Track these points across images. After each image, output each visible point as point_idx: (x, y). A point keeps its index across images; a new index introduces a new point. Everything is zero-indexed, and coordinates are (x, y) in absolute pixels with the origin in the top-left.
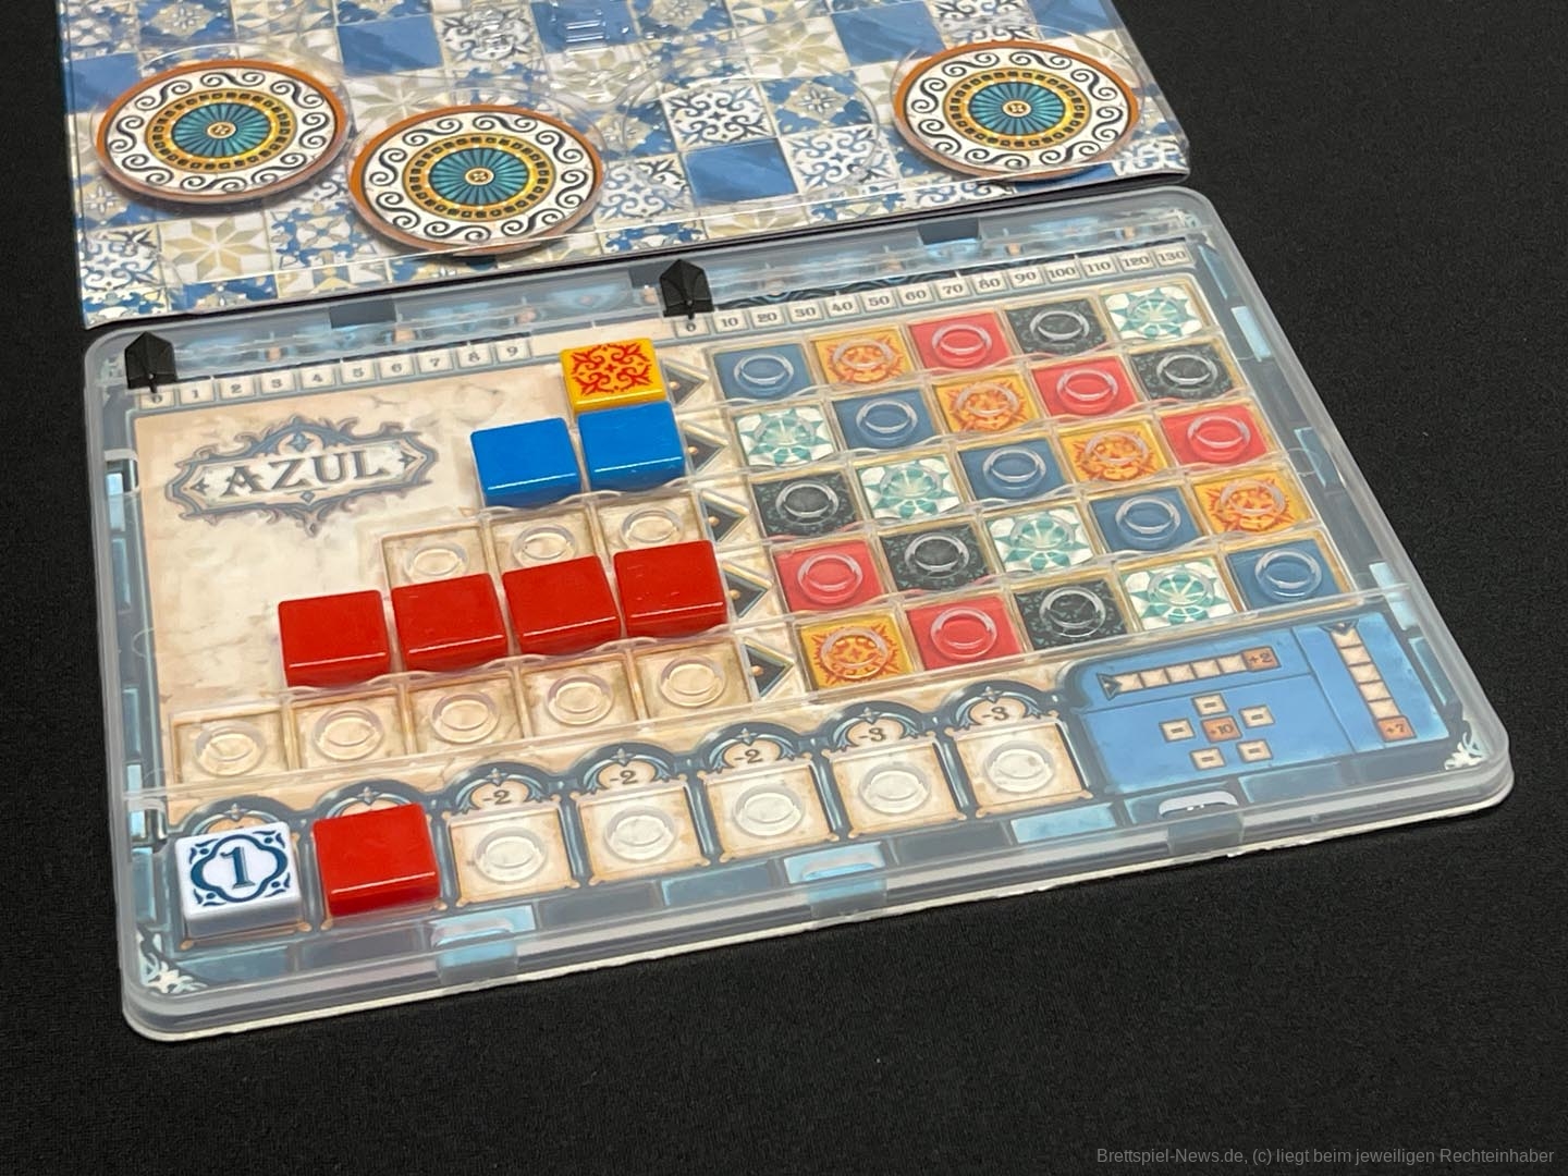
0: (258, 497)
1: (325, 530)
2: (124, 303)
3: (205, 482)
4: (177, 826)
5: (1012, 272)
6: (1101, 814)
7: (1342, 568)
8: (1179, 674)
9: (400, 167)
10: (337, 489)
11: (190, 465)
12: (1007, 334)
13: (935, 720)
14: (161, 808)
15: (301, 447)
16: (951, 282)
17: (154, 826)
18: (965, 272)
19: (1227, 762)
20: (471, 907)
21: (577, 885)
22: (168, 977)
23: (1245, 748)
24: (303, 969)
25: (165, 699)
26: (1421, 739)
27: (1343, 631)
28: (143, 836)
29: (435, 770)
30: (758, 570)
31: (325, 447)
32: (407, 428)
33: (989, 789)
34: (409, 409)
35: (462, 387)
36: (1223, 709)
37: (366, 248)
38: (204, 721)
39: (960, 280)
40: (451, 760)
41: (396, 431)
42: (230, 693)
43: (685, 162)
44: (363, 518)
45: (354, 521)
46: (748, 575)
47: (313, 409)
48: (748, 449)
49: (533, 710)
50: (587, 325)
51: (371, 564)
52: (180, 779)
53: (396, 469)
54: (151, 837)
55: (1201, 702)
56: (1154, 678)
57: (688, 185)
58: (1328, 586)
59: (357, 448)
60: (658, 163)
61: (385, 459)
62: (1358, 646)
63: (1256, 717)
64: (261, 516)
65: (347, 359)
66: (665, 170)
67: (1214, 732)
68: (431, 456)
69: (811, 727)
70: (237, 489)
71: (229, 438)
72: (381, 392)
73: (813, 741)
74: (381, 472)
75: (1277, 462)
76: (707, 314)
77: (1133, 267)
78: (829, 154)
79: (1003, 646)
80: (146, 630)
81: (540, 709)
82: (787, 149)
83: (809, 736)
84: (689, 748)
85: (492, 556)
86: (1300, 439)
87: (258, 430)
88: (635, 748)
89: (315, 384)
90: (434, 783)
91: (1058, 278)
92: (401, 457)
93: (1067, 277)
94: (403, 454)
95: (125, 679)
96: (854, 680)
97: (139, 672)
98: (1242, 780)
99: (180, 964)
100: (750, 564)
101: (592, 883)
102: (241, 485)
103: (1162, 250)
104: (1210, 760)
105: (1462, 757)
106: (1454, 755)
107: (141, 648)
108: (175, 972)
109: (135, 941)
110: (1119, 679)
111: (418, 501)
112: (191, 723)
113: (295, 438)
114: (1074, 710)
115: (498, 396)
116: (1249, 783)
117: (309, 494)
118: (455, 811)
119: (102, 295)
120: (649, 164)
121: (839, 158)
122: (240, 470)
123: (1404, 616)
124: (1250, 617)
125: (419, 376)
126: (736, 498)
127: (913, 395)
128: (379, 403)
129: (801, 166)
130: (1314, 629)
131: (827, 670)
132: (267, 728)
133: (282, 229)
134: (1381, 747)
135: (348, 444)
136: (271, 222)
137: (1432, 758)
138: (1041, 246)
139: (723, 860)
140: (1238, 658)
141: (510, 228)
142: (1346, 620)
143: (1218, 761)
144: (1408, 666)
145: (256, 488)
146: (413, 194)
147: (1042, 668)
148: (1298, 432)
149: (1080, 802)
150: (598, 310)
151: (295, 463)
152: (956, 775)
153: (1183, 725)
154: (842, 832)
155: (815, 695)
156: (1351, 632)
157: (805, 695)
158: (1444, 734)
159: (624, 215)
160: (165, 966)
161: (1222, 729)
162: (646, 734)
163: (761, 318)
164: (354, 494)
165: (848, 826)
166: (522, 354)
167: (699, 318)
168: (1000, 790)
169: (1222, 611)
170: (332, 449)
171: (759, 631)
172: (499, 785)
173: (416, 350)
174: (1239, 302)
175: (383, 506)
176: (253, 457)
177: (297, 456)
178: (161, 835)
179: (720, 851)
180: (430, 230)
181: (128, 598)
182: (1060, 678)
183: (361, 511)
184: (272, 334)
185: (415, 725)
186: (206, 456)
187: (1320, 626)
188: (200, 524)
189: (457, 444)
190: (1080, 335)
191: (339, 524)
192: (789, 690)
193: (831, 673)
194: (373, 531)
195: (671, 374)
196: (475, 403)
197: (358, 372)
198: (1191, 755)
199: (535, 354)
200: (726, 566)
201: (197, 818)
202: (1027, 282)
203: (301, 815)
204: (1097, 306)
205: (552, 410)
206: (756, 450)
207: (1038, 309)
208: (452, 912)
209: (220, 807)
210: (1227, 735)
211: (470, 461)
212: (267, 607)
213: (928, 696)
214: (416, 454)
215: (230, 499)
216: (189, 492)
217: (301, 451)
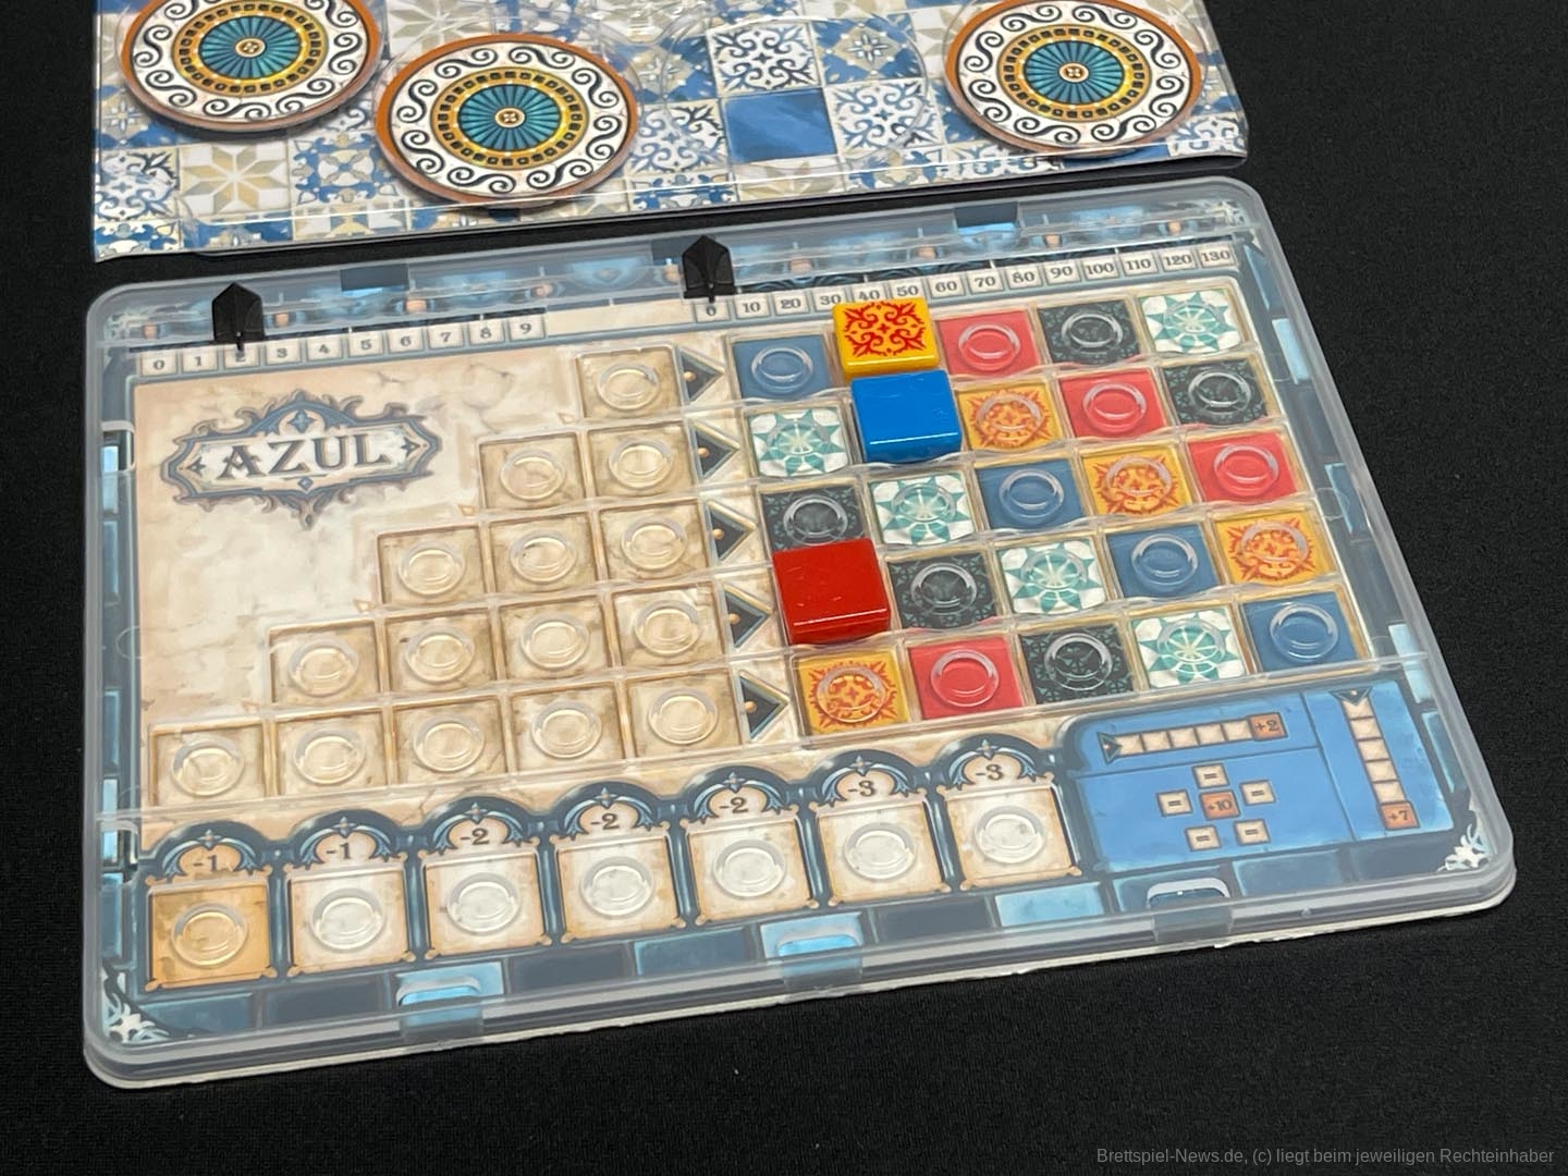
0: (255, 482)
1: (321, 522)
2: (136, 237)
3: (202, 463)
4: (149, 852)
5: (1048, 266)
6: (1088, 892)
7: (1361, 627)
8: (1183, 738)
9: (428, 102)
10: (336, 476)
11: (187, 442)
12: (1037, 336)
13: (927, 775)
14: (134, 831)
15: (301, 427)
16: (984, 273)
17: (127, 849)
18: (1000, 263)
19: (1222, 843)
20: (441, 960)
21: (549, 942)
22: (130, 1022)
23: (1242, 828)
24: (266, 1025)
25: (148, 704)
26: (1426, 828)
27: (1355, 700)
28: (115, 860)
29: (415, 801)
30: (760, 594)
31: (326, 428)
32: (412, 411)
33: (977, 858)
34: (416, 388)
35: (472, 367)
36: (1224, 782)
37: (387, 188)
38: (184, 732)
39: (994, 272)
40: (431, 791)
41: (400, 414)
42: (214, 702)
43: (724, 109)
44: (362, 511)
45: (350, 515)
46: (747, 597)
47: (318, 385)
48: (760, 453)
49: (519, 738)
50: (605, 303)
51: (365, 561)
52: (156, 800)
53: (398, 457)
54: (122, 862)
55: (1201, 772)
56: (1155, 742)
57: (725, 137)
58: (1345, 649)
59: (359, 431)
60: (697, 110)
61: (387, 445)
62: (1370, 717)
63: (1256, 793)
64: (257, 504)
65: (356, 329)
66: (702, 118)
67: (1212, 808)
68: (434, 443)
69: (798, 775)
70: (234, 471)
71: (229, 411)
72: (388, 369)
73: (801, 792)
74: (382, 459)
75: (1305, 501)
76: (729, 297)
77: (1174, 267)
78: (874, 110)
79: (1004, 697)
80: (133, 628)
81: (525, 737)
82: (831, 102)
83: (796, 786)
84: (673, 791)
85: (488, 562)
86: (1330, 475)
87: (259, 406)
88: (620, 789)
89: (322, 355)
90: (412, 816)
91: (1095, 275)
92: (404, 443)
93: (1105, 273)
94: (406, 440)
95: (108, 680)
96: (848, 725)
97: (122, 673)
98: (1236, 865)
99: (142, 1007)
100: (752, 586)
101: (564, 940)
102: (239, 467)
103: (1206, 249)
104: (1204, 839)
105: (1464, 853)
106: (1457, 849)
107: (126, 650)
108: (137, 1016)
109: (99, 978)
111: (418, 494)
112: (172, 734)
113: (296, 417)
114: (1071, 773)
115: (508, 377)
116: (1242, 868)
117: (306, 482)
118: (431, 849)
119: (114, 225)
120: (687, 110)
121: (883, 115)
123: (1419, 686)
124: (1261, 680)
125: (427, 353)
126: (744, 510)
128: (385, 380)
129: (844, 123)
130: (1324, 696)
131: (821, 711)
132: (248, 741)
133: (303, 161)
134: (1380, 835)
135: (351, 426)
136: (293, 152)
137: (1429, 853)
138: (1081, 237)
139: (698, 922)
140: (1244, 723)
141: (536, 180)
142: (1358, 688)
143: (1213, 842)
144: (1419, 744)
145: (253, 472)
146: (440, 133)
147: (1041, 726)
148: (1328, 468)
149: (1068, 879)
150: (617, 287)
151: (295, 445)
152: (944, 841)
153: (1180, 797)
154: (823, 899)
155: (807, 741)
156: (1364, 701)
157: (797, 739)
158: (1446, 824)
159: (656, 168)
160: (127, 1008)
161: (1221, 805)
162: (632, 773)
163: (785, 304)
164: (354, 483)
165: (829, 893)
166: (535, 332)
167: (721, 301)
168: (987, 860)
169: (1232, 670)
170: (333, 430)
171: (756, 663)
172: (478, 823)
173: (427, 322)
174: (1281, 313)
175: (382, 498)
176: (253, 435)
177: (296, 436)
178: (133, 861)
179: (697, 912)
180: (453, 176)
181: (116, 590)
182: (1060, 736)
183: (359, 504)
184: (281, 296)
185: (398, 749)
186: (205, 433)
187: (1331, 693)
188: (194, 508)
189: (461, 433)
190: (1112, 343)
191: (335, 517)
192: (778, 735)
193: (826, 715)
194: (369, 526)
195: (687, 364)
196: (484, 386)
197: (366, 344)
198: (1186, 832)
199: (549, 333)
200: (727, 587)
201: (170, 844)
202: (1063, 278)
203: (275, 845)
204: (1132, 309)
205: (562, 398)
206: (768, 456)
207: (1072, 309)
208: (420, 964)
209: (194, 832)
210: (1224, 812)
211: (473, 452)
212: (256, 607)
213: (922, 747)
214: (419, 441)
215: (226, 482)
216: (184, 473)
217: (302, 431)
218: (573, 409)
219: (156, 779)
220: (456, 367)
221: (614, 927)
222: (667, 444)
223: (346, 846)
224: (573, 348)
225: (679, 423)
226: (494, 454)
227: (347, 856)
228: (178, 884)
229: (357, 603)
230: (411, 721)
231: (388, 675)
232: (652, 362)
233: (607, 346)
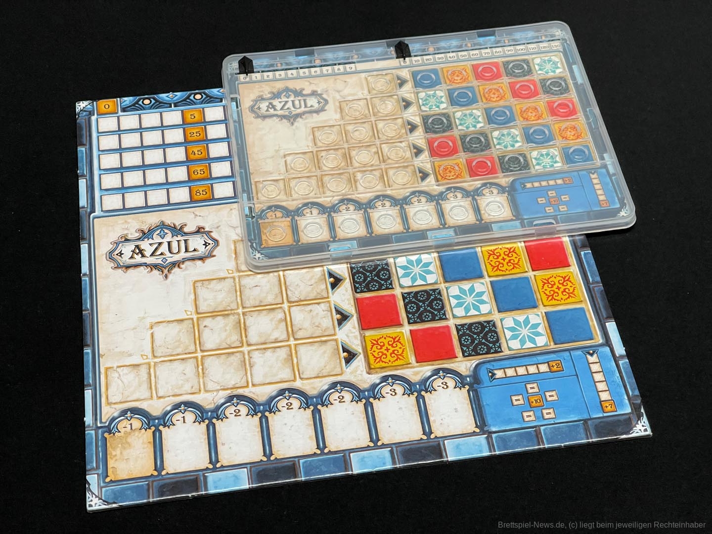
0: (276, 112)
1: (296, 124)
3: (260, 107)
4: (258, 213)
5: (505, 48)
6: (517, 223)
7: (595, 155)
10: (299, 111)
11: (256, 101)
12: (502, 70)
13: (472, 193)
14: (253, 206)
16: (486, 51)
17: (251, 212)
18: (491, 48)
19: (555, 211)
20: (340, 240)
21: (369, 235)
22: (258, 255)
23: (560, 207)
24: (294, 255)
26: (612, 207)
27: (593, 174)
28: (249, 214)
29: (329, 199)
30: (423, 144)
31: (295, 97)
32: (319, 92)
33: (486, 214)
34: (320, 86)
35: (336, 80)
36: (555, 195)
38: (263, 181)
39: (489, 50)
40: (333, 197)
41: (316, 93)
42: (271, 173)
44: (306, 121)
45: (303, 122)
46: (419, 145)
47: (291, 85)
48: (421, 104)
49: (356, 183)
50: (373, 60)
51: (309, 135)
52: (258, 199)
53: (316, 106)
55: (549, 193)
56: (536, 184)
58: (589, 158)
59: (305, 98)
61: (313, 102)
62: (597, 178)
63: (565, 198)
64: (277, 119)
65: (301, 68)
67: (552, 202)
68: (326, 102)
69: (436, 193)
70: (270, 110)
71: (267, 93)
72: (311, 80)
74: (312, 106)
75: (581, 118)
76: (410, 58)
77: (543, 49)
79: (493, 171)
81: (358, 183)
83: (435, 196)
84: (401, 197)
85: (344, 135)
86: (588, 111)
87: (275, 91)
88: (386, 196)
89: (291, 76)
90: (329, 203)
91: (519, 52)
93: (522, 51)
94: (318, 101)
95: (241, 167)
96: (449, 179)
97: (244, 165)
98: (558, 216)
99: (261, 252)
100: (420, 141)
101: (373, 235)
102: (271, 108)
103: (553, 43)
104: (550, 210)
105: (623, 213)
106: (621, 212)
107: (244, 158)
108: (260, 254)
109: (248, 245)
110: (526, 184)
111: (323, 116)
112: (260, 181)
113: (286, 94)
114: (512, 193)
115: (346, 82)
116: (560, 217)
117: (290, 112)
118: (335, 212)
122: (270, 103)
123: (612, 171)
124: (566, 167)
125: (322, 75)
126: (417, 120)
127: (471, 89)
128: (311, 83)
130: (585, 172)
131: (441, 176)
132: (281, 184)
134: (599, 209)
135: (302, 97)
137: (614, 213)
138: (515, 40)
139: (409, 231)
140: (561, 180)
142: (595, 170)
143: (552, 211)
144: (611, 185)
145: (275, 110)
147: (504, 180)
148: (588, 109)
149: (512, 220)
150: (377, 56)
151: (286, 102)
152: (477, 210)
153: (543, 199)
154: (444, 225)
155: (438, 184)
156: (595, 174)
157: (434, 183)
158: (618, 206)
160: (257, 252)
161: (555, 201)
162: (389, 192)
163: (427, 60)
164: (304, 113)
165: (445, 223)
166: (353, 69)
167: (407, 59)
168: (489, 215)
169: (558, 165)
170: (297, 98)
171: (422, 163)
172: (347, 205)
173: (321, 66)
174: (575, 63)
175: (313, 117)
176: (274, 99)
177: (287, 100)
178: (254, 215)
179: (409, 228)
181: (240, 142)
182: (509, 182)
183: (306, 119)
184: (278, 58)
185: (323, 186)
186: (260, 99)
187: (587, 171)
188: (259, 120)
189: (334, 98)
190: (523, 71)
191: (300, 122)
192: (430, 182)
193: (443, 177)
194: (309, 125)
195: (399, 78)
196: (340, 85)
197: (304, 73)
198: (545, 208)
199: (358, 69)
200: (413, 142)
201: (263, 211)
202: (510, 52)
203: (292, 211)
204: (531, 62)
205: (362, 89)
206: (423, 105)
207: (513, 61)
208: (334, 241)
209: (270, 208)
210: (556, 203)
211: (338, 104)
212: (279, 147)
213: (471, 186)
214: (322, 101)
215: (268, 113)
216: (256, 110)
217: (288, 98)
218: (366, 92)
219: (257, 194)
220: (331, 80)
221: (387, 231)
222: (394, 101)
223: (311, 211)
224: (365, 74)
225: (397, 95)
226: (344, 105)
227: (312, 214)
228: (266, 221)
229: (308, 146)
230: (326, 179)
231: (318, 165)
232: (388, 78)
233: (375, 73)
